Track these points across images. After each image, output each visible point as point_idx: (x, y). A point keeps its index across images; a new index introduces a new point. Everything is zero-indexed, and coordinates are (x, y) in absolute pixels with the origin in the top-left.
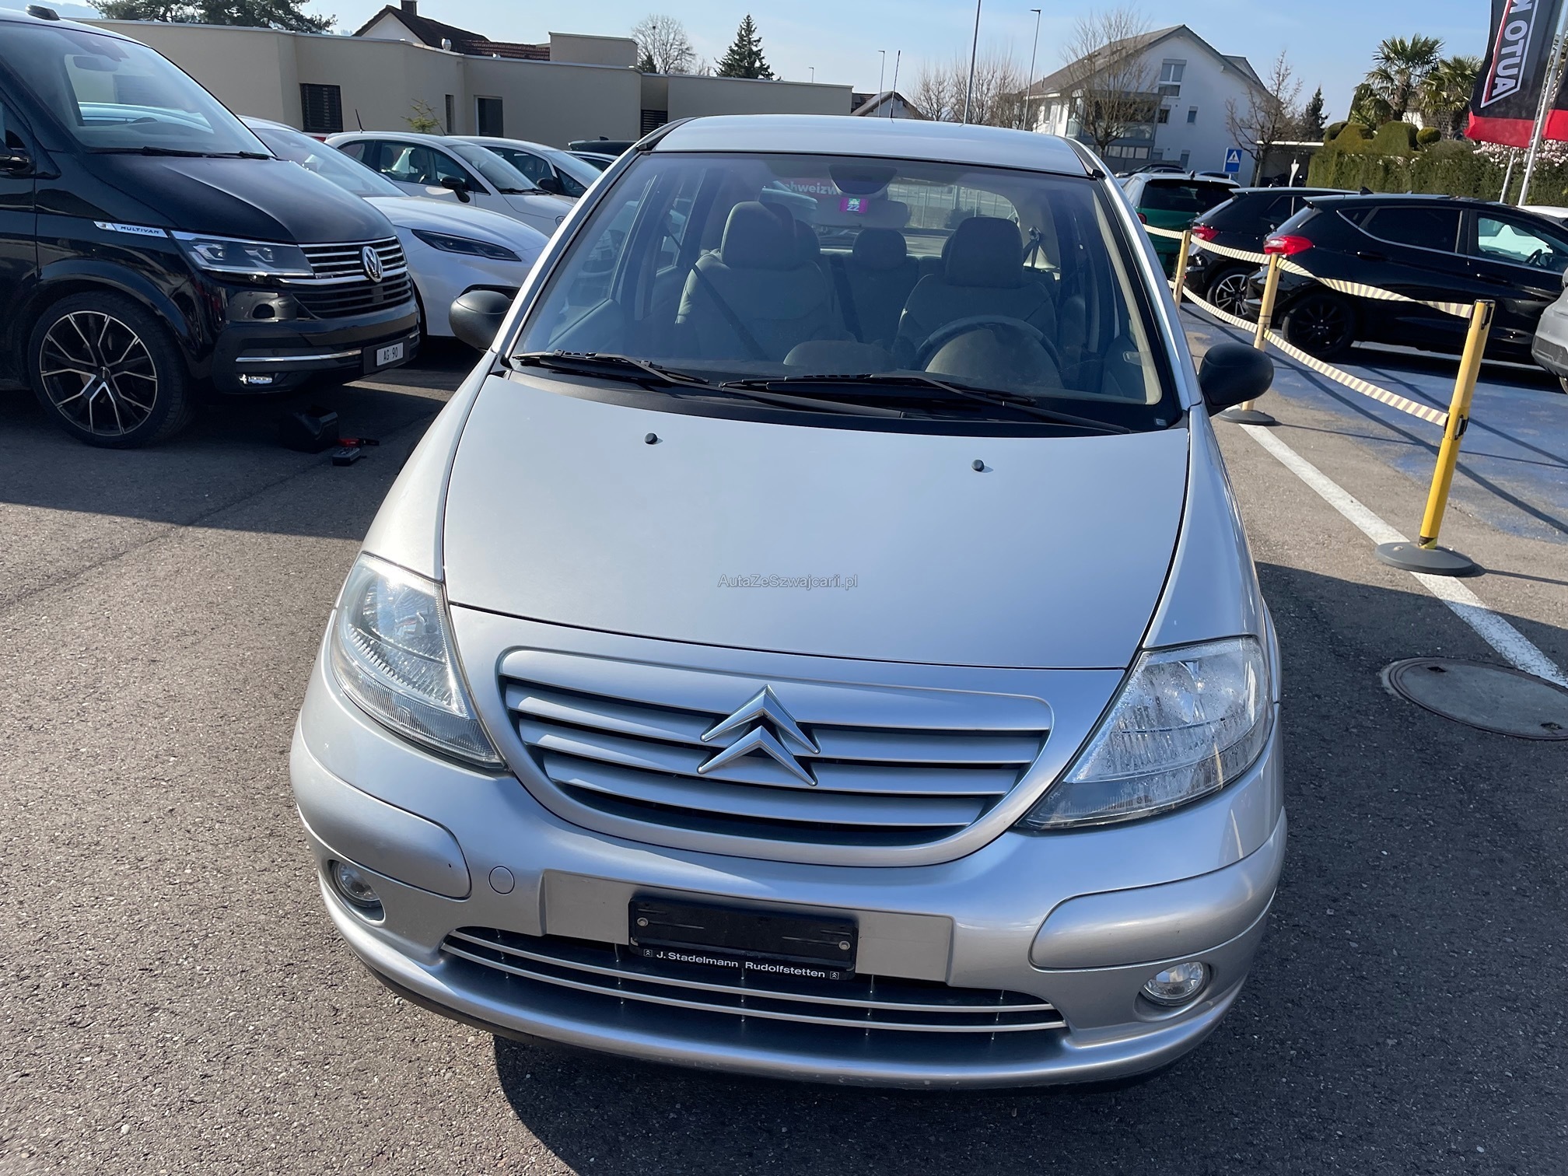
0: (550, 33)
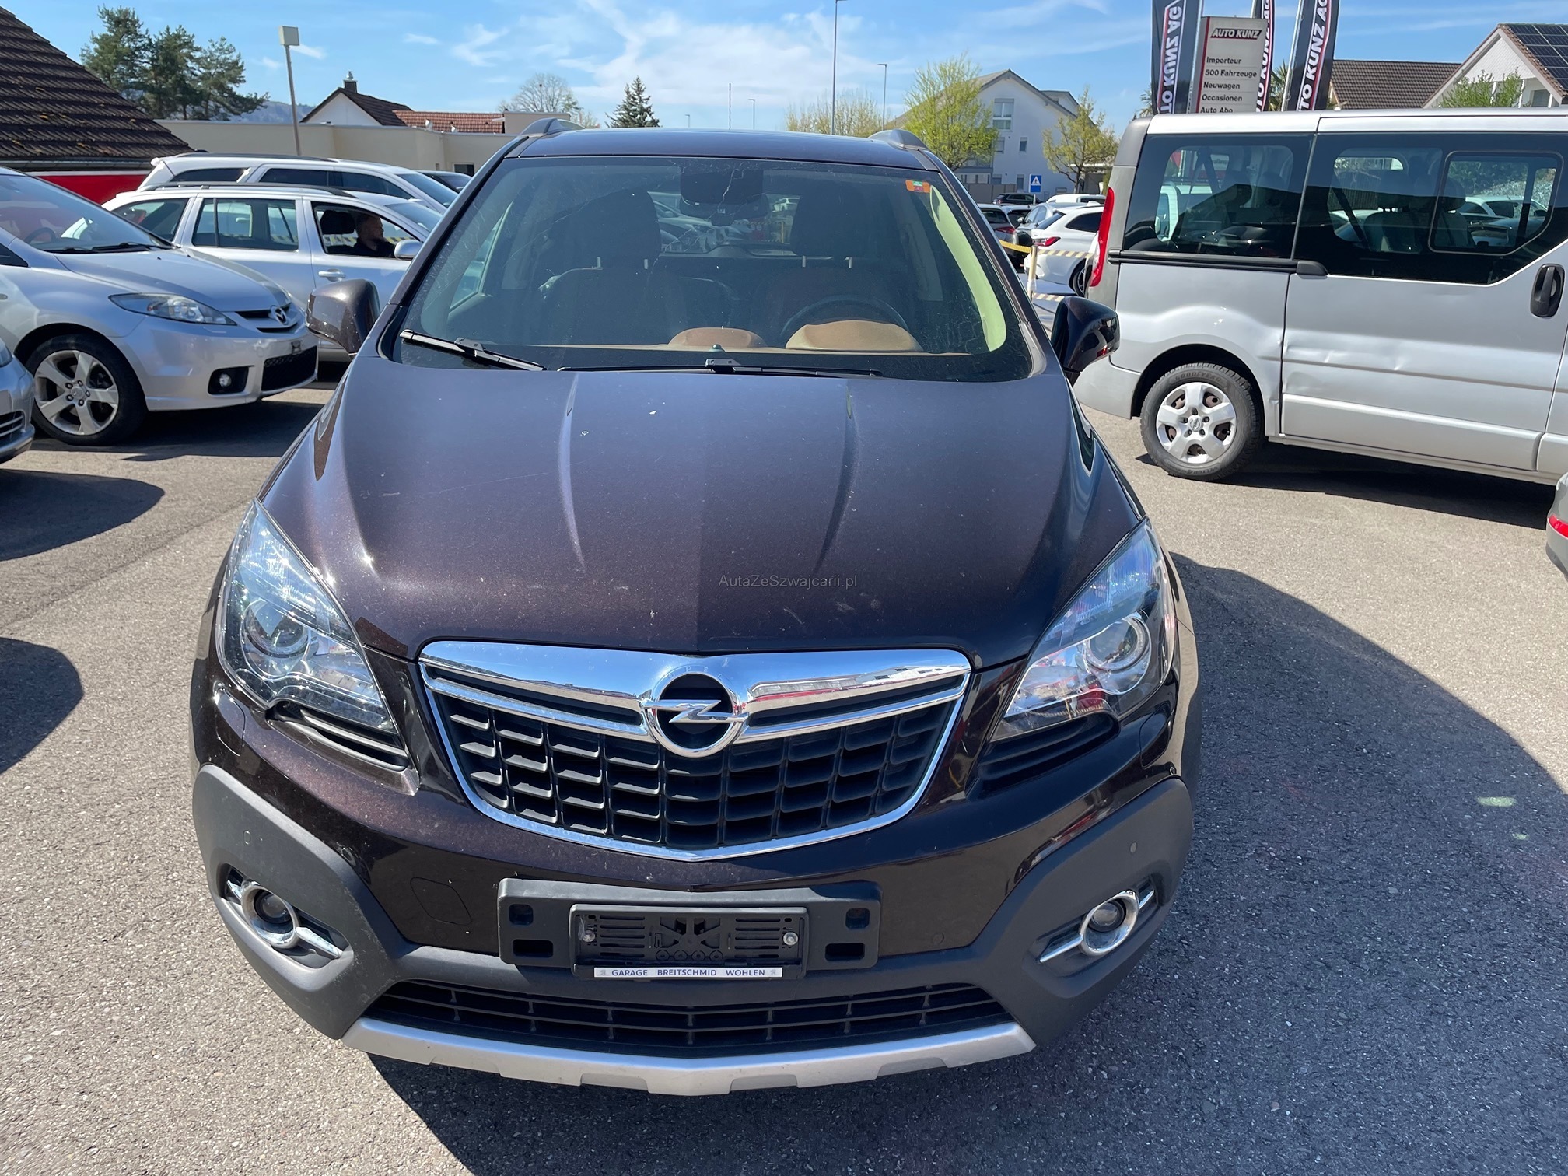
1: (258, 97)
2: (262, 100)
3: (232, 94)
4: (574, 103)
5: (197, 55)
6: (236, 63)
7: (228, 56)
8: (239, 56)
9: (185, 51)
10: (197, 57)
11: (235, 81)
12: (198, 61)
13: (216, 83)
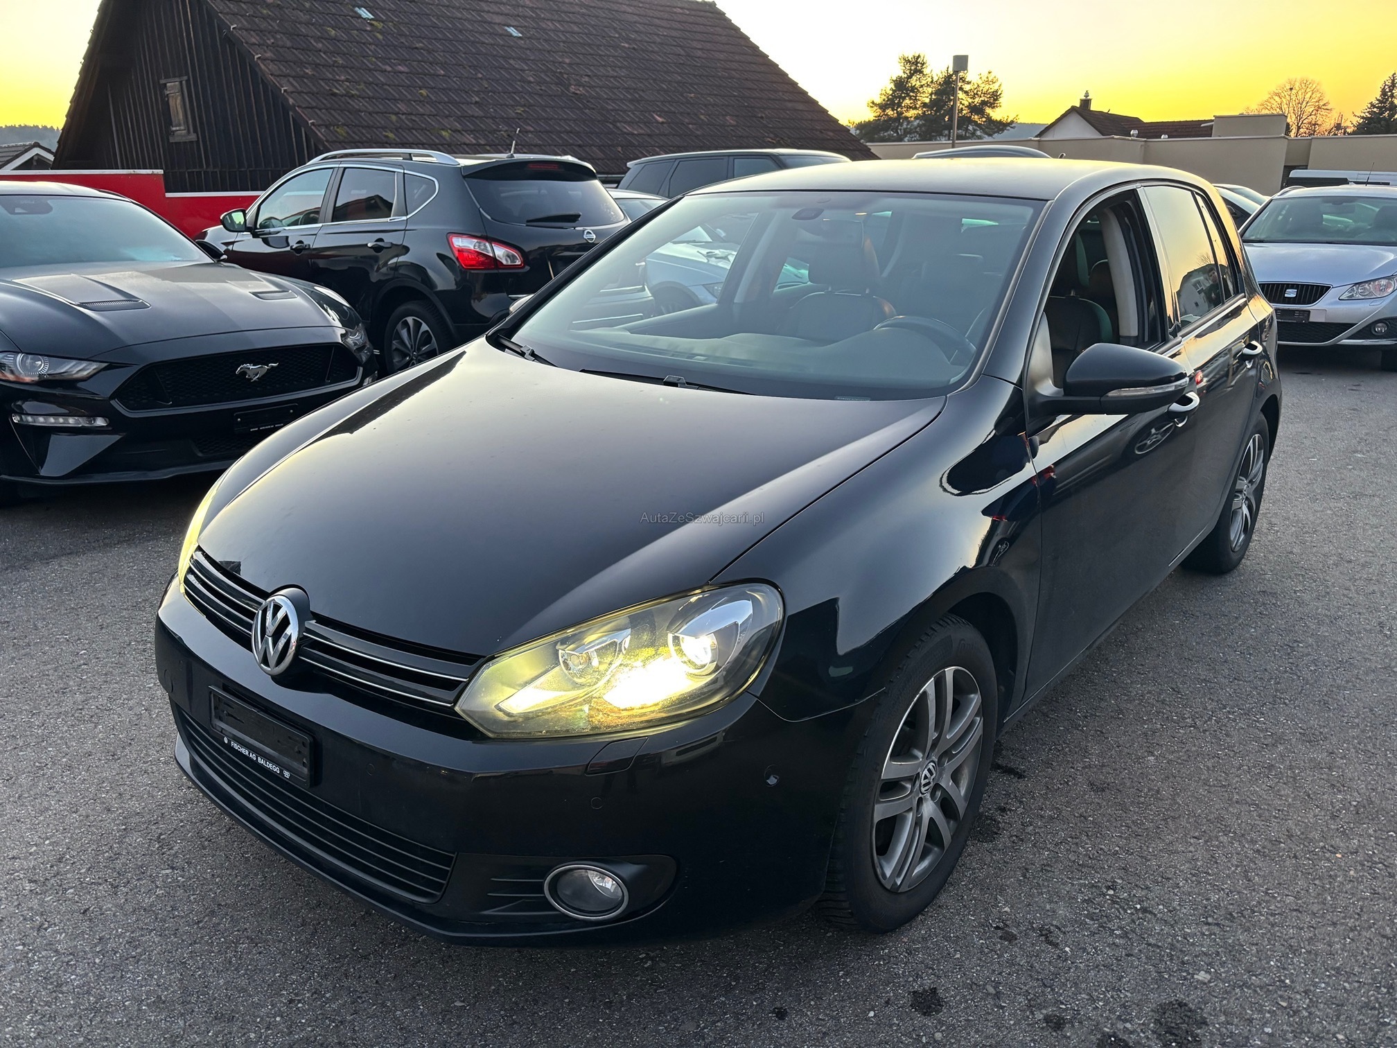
1: (1009, 121)
2: (1012, 122)
3: (989, 119)
4: (1324, 105)
5: (967, 87)
6: (997, 91)
7: (991, 86)
8: (1000, 87)
9: (959, 85)
10: (967, 89)
11: (992, 106)
13: (977, 109)
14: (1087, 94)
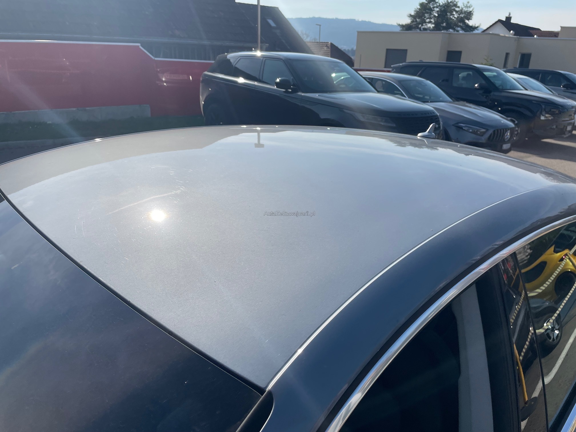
0: (561, 27)
1: (476, 26)
2: (478, 27)
3: (468, 26)
5: (457, 9)
6: (471, 12)
7: (468, 9)
8: (473, 9)
9: (452, 8)
11: (469, 19)
12: (457, 12)
13: (462, 20)
14: (510, 15)
